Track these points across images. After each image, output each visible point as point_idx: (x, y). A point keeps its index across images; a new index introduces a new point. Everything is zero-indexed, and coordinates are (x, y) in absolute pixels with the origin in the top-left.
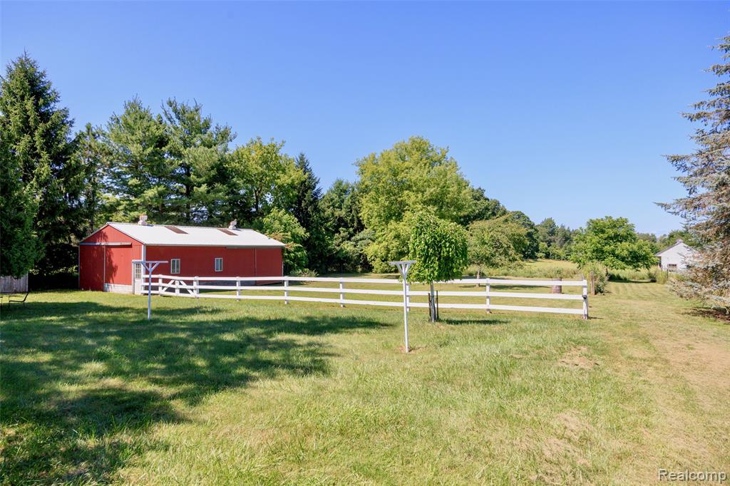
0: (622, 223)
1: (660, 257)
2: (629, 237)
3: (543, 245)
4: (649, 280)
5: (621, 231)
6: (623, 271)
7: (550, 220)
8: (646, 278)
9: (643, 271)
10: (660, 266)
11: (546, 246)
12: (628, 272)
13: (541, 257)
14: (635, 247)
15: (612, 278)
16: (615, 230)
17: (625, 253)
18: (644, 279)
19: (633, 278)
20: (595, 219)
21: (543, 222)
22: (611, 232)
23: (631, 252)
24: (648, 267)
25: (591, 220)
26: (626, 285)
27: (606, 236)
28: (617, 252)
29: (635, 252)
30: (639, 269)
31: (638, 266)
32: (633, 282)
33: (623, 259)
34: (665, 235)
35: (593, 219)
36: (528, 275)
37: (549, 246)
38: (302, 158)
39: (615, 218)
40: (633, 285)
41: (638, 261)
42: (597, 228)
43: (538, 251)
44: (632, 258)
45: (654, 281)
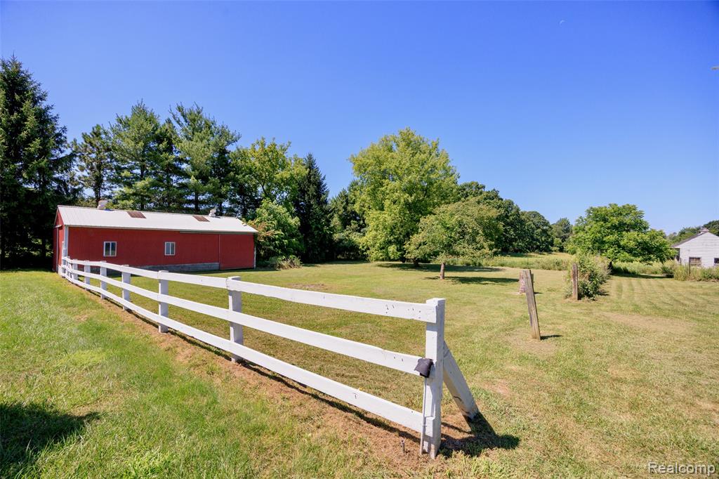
0: (630, 210)
1: (678, 249)
2: (639, 226)
3: (557, 241)
4: (664, 275)
5: (627, 220)
6: (631, 263)
7: (565, 219)
8: (658, 272)
9: (657, 265)
10: (678, 258)
11: (560, 241)
12: (636, 265)
13: (555, 251)
14: (646, 238)
15: (616, 272)
16: (621, 218)
17: (632, 244)
18: (656, 273)
19: (644, 272)
20: (597, 207)
21: (558, 222)
22: (615, 221)
23: (640, 243)
24: (662, 260)
25: (591, 208)
26: (634, 280)
27: (609, 225)
28: (622, 243)
29: (645, 243)
30: (651, 262)
31: (650, 259)
32: (643, 277)
33: (630, 251)
34: (675, 233)
35: (594, 207)
36: (525, 266)
37: (563, 242)
38: (310, 157)
39: (620, 205)
40: (643, 281)
41: (650, 253)
42: (599, 216)
43: (552, 245)
44: (643, 249)
45: (670, 276)
